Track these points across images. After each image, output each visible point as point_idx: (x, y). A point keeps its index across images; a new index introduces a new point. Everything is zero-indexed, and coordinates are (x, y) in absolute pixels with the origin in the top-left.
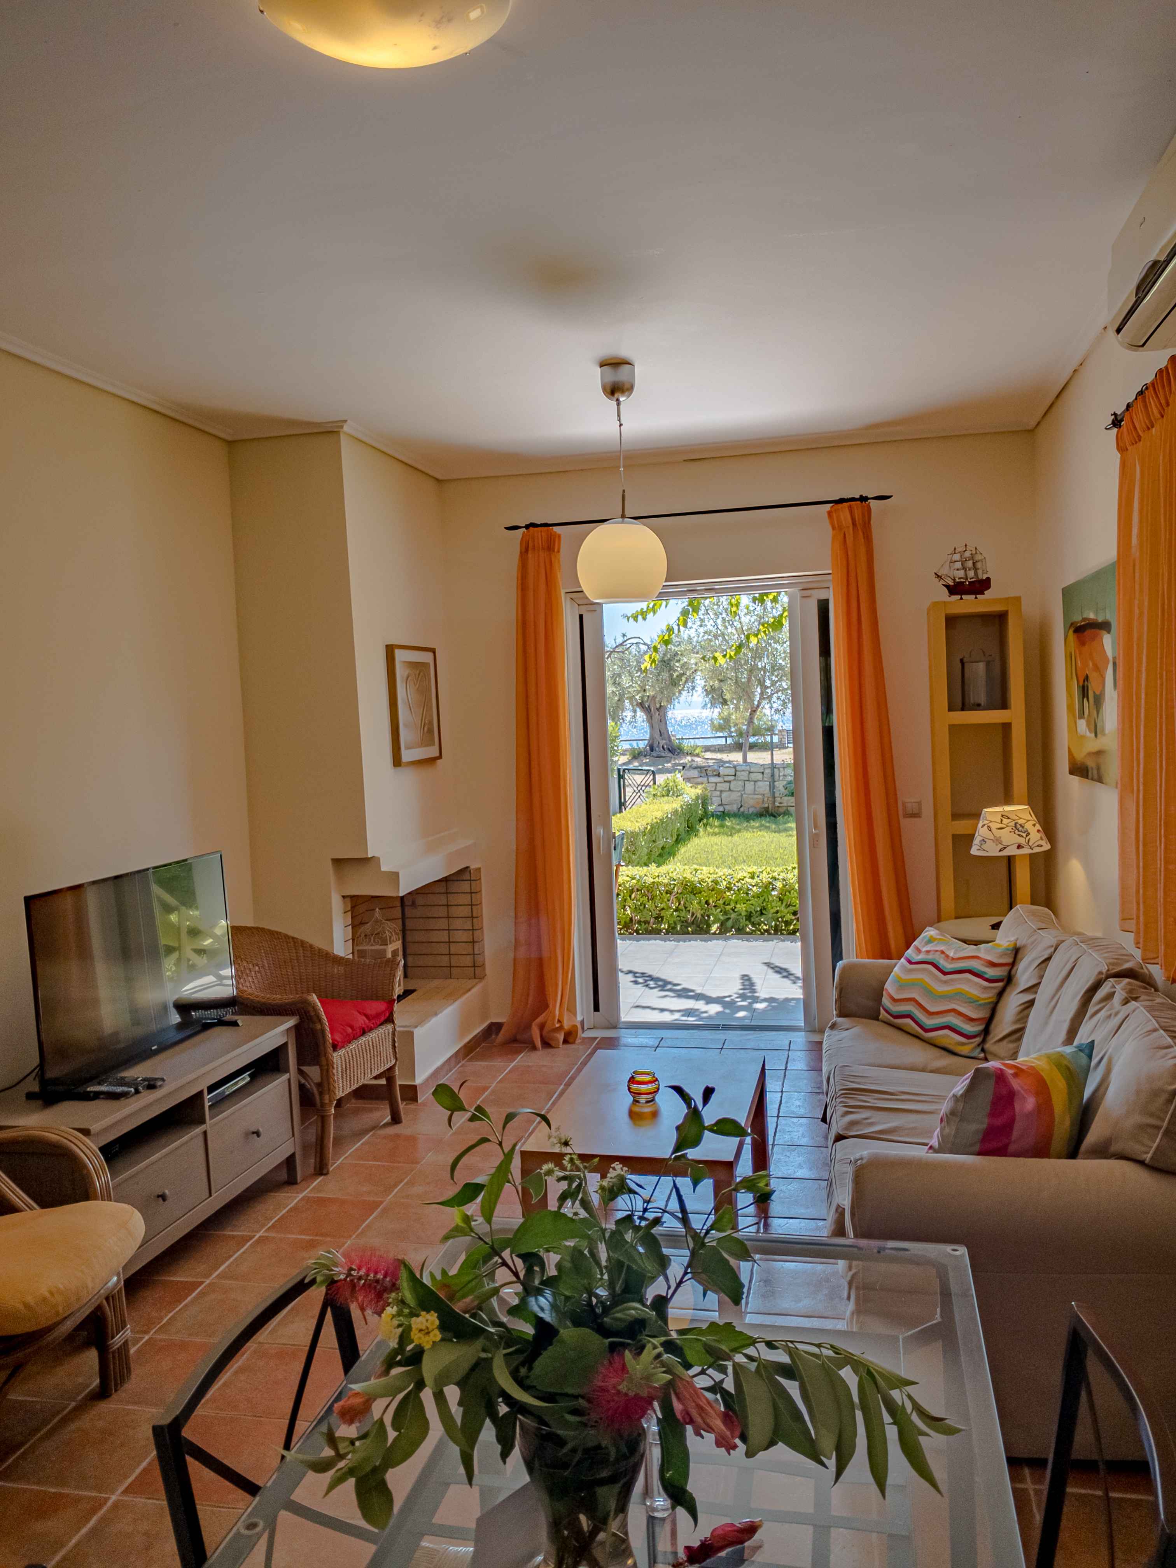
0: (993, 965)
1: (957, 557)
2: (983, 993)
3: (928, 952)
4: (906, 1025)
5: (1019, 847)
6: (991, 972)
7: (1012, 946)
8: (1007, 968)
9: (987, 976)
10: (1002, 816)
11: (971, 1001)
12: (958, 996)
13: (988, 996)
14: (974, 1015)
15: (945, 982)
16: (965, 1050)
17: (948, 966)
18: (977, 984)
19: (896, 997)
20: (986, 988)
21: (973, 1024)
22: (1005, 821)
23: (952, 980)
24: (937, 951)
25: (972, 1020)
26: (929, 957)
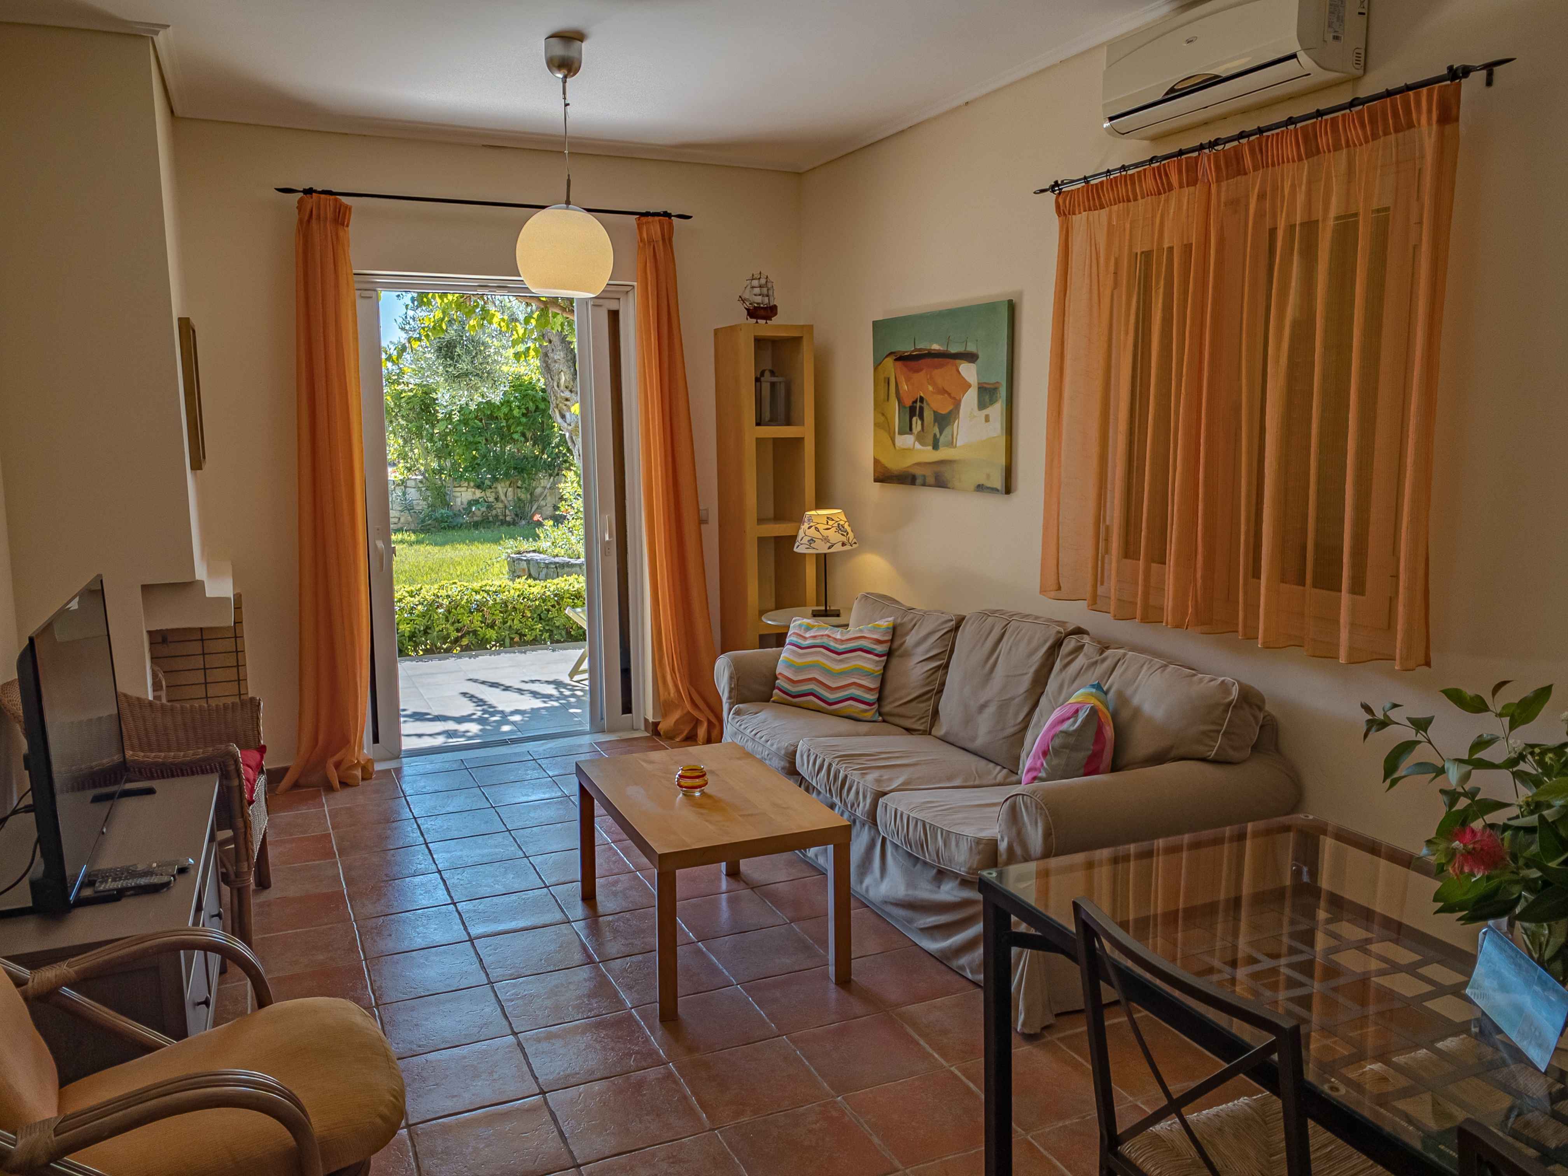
0: (879, 642)
1: (755, 283)
2: (876, 666)
3: (814, 637)
4: (808, 701)
5: (843, 544)
6: (880, 649)
7: (891, 625)
8: (889, 644)
9: (876, 652)
10: (828, 518)
11: (868, 674)
12: (859, 671)
13: (880, 668)
14: (872, 686)
15: (841, 661)
16: (868, 715)
17: (841, 647)
18: (869, 659)
19: (795, 679)
20: (877, 662)
21: (872, 693)
22: (830, 523)
23: (847, 658)
24: (823, 635)
25: (871, 690)
26: (818, 641)
